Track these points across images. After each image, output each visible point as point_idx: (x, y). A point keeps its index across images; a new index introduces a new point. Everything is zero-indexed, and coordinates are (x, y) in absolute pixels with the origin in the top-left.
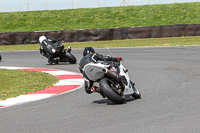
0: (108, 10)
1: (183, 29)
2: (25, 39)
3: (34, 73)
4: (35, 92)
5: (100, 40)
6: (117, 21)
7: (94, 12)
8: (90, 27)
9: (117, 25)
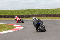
0: (29, 10)
1: (47, 15)
2: (8, 17)
3: (10, 25)
4: (10, 30)
5: (27, 17)
6: (31, 13)
7: (25, 10)
8: (24, 14)
9: (31, 14)
